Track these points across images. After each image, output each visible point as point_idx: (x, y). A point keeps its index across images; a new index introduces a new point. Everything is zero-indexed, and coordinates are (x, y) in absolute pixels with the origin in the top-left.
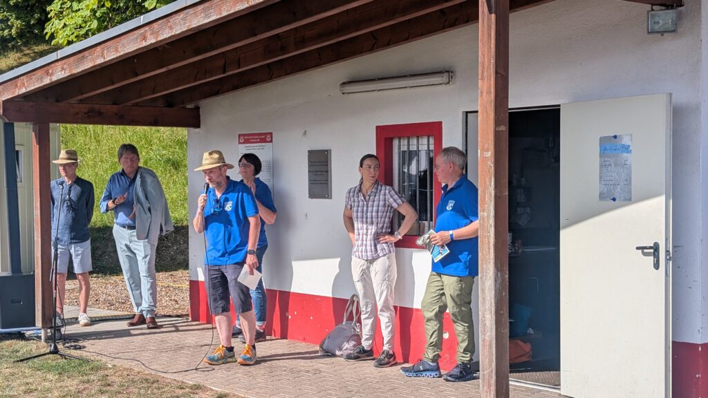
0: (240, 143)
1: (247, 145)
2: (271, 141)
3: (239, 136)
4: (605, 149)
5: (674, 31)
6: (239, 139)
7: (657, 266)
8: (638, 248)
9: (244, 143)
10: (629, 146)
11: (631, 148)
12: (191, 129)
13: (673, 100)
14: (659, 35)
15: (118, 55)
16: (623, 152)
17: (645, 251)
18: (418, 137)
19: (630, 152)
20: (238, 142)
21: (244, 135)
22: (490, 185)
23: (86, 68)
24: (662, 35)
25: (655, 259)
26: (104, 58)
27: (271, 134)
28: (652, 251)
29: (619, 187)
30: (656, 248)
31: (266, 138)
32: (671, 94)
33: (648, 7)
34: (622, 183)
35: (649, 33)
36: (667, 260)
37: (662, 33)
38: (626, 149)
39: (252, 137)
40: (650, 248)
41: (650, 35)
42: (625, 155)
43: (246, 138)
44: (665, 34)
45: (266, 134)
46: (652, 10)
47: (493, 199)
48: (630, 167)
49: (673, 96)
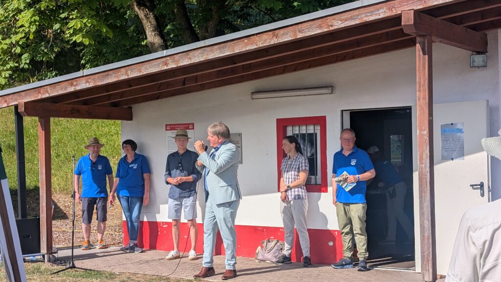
0: (166, 130)
1: (172, 131)
2: (193, 129)
3: (166, 125)
4: (445, 131)
5: (486, 66)
6: (166, 127)
7: (482, 195)
8: (471, 186)
9: (170, 130)
10: (462, 129)
11: (463, 131)
12: (124, 121)
13: (490, 104)
14: (477, 68)
15: (141, 74)
16: (457, 132)
17: (474, 187)
18: (306, 125)
19: (463, 132)
20: (165, 129)
21: (170, 125)
22: (427, 149)
23: (111, 81)
24: (479, 68)
25: (482, 191)
26: (128, 76)
27: (193, 124)
28: (479, 186)
29: (456, 152)
30: (482, 185)
31: (189, 126)
32: (488, 101)
33: (470, 53)
34: (457, 150)
35: (471, 67)
36: (489, 191)
37: (479, 67)
38: (460, 131)
39: (177, 126)
40: (479, 185)
41: (472, 68)
42: (459, 134)
43: (171, 126)
44: (480, 68)
45: (189, 124)
46: (472, 55)
47: (428, 157)
48: (463, 140)
49: (489, 102)
